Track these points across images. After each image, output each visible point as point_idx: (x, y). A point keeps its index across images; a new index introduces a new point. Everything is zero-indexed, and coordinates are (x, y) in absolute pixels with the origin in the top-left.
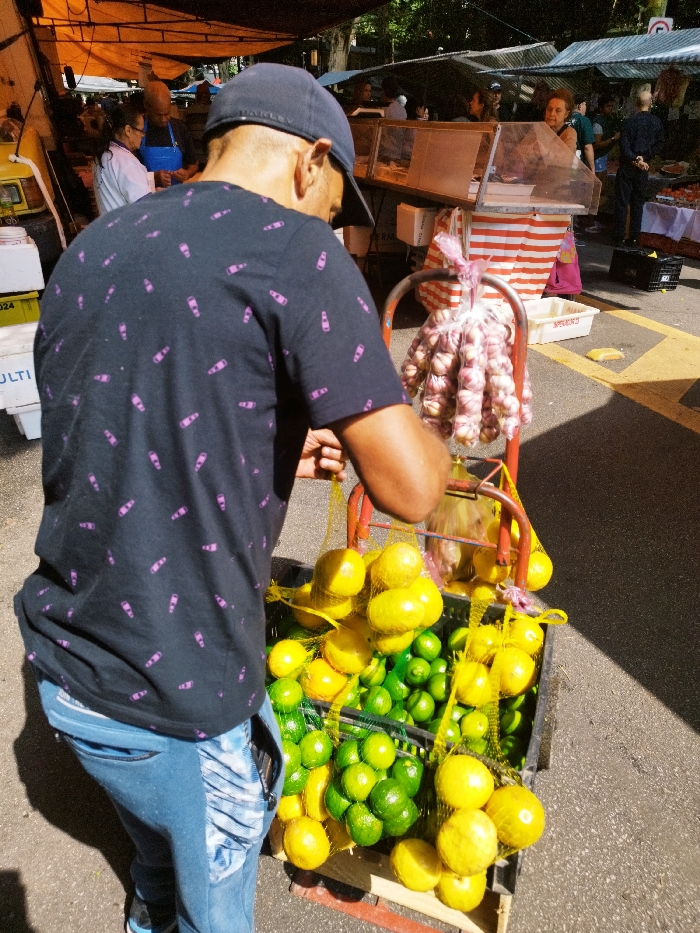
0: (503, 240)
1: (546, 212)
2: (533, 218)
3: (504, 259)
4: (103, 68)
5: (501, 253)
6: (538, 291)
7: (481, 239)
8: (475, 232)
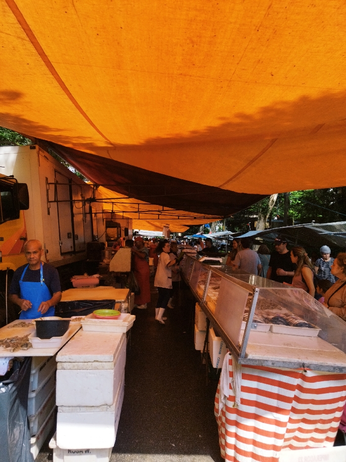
0: (275, 390)
1: (317, 368)
2: (304, 373)
3: (277, 410)
4: (153, 228)
5: (274, 403)
6: (328, 439)
7: (254, 384)
8: (245, 377)
